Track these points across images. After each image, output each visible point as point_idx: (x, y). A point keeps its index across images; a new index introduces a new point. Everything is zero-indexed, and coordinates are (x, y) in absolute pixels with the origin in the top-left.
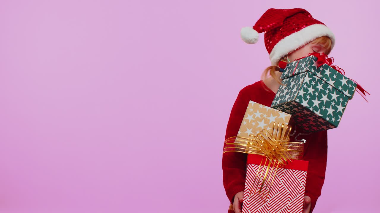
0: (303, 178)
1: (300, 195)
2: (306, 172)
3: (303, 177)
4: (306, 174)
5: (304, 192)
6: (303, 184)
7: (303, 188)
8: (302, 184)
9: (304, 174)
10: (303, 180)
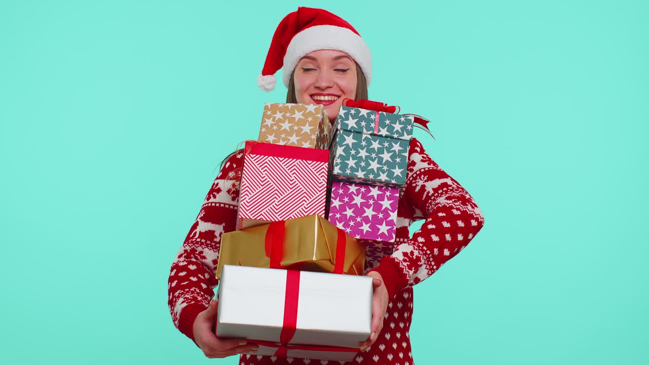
0: (323, 172)
1: (319, 193)
2: (326, 164)
3: (323, 170)
4: (327, 166)
5: (326, 189)
6: (323, 179)
7: (324, 184)
8: (321, 179)
9: (324, 166)
10: (323, 174)
